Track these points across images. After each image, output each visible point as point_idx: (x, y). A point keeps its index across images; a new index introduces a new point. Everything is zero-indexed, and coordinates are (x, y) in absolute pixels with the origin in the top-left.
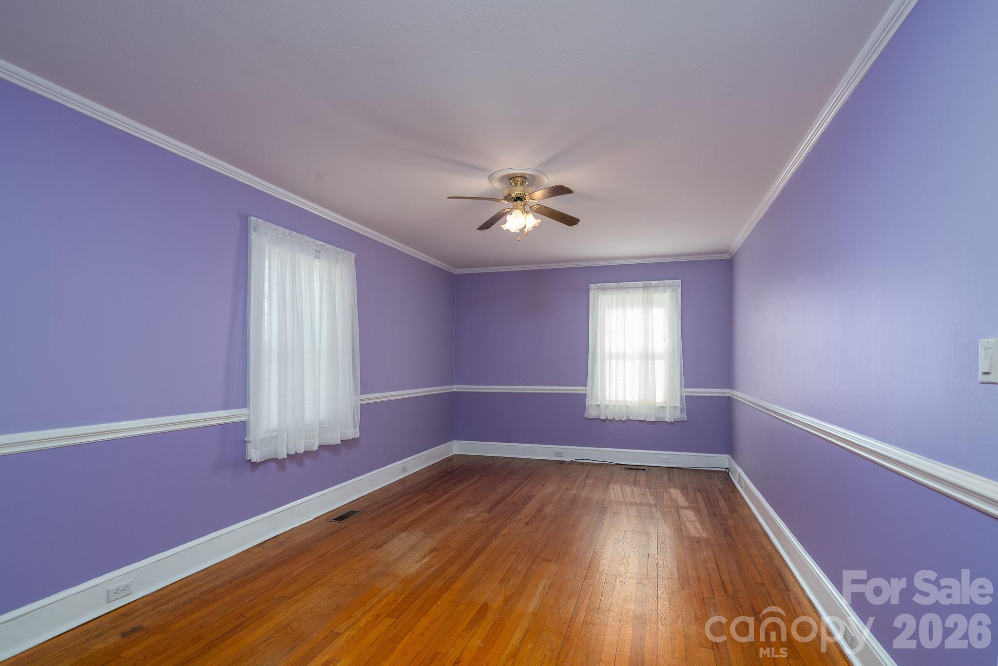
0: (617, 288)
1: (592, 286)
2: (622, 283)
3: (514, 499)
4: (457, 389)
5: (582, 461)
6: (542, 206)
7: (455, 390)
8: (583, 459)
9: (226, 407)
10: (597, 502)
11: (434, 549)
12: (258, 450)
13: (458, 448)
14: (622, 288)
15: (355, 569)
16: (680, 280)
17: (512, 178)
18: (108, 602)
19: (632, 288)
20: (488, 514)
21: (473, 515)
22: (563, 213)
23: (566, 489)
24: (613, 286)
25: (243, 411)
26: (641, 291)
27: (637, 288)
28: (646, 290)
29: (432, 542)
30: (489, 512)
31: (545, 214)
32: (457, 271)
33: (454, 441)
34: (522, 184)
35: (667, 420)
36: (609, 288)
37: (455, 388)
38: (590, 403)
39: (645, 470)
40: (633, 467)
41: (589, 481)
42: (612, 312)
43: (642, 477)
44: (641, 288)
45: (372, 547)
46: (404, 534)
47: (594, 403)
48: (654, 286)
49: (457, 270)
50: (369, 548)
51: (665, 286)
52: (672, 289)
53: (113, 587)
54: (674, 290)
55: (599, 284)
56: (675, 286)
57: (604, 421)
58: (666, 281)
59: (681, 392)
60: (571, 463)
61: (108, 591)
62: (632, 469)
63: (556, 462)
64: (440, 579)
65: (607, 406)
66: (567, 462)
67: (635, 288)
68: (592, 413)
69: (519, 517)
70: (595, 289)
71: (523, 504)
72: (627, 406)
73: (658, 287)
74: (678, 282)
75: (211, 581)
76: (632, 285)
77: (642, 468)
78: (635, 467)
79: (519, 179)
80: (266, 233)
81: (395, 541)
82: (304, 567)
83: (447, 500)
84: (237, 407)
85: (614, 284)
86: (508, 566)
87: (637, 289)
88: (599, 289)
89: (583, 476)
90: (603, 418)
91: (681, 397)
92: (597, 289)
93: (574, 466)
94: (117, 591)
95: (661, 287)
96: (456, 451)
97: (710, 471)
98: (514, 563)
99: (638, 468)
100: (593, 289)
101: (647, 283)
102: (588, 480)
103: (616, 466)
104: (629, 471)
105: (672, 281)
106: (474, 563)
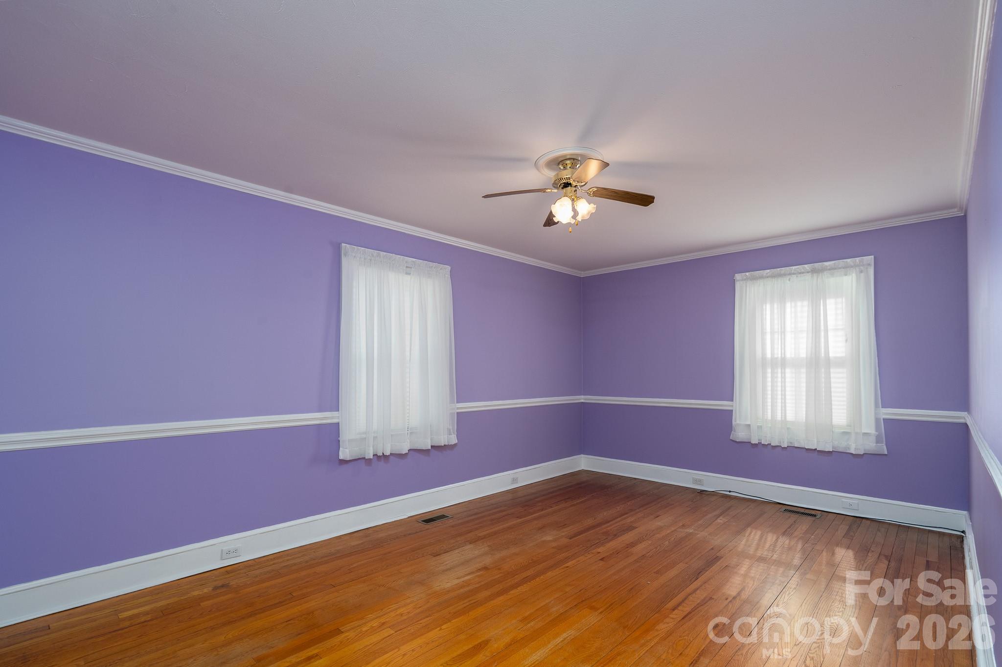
0: (773, 276)
1: (738, 276)
2: (778, 269)
3: (609, 528)
4: (585, 399)
5: (728, 493)
6: (600, 188)
7: (582, 401)
8: (730, 492)
9: (320, 410)
10: (712, 549)
11: (485, 568)
12: (346, 448)
13: (584, 463)
14: (780, 275)
15: (401, 573)
16: (873, 257)
17: (559, 162)
18: (222, 559)
19: (794, 274)
20: (568, 539)
21: (551, 539)
22: (630, 192)
23: (683, 525)
24: (767, 274)
25: (335, 414)
26: (808, 276)
27: (803, 273)
28: (815, 275)
29: (488, 560)
30: (570, 539)
31: (608, 197)
32: (583, 274)
33: (582, 455)
34: (573, 167)
35: (853, 451)
36: (762, 277)
37: (582, 399)
38: (738, 422)
39: (815, 516)
40: (798, 510)
41: (720, 521)
42: (766, 307)
43: (805, 524)
44: (808, 272)
45: (431, 555)
46: (471, 546)
47: (743, 423)
48: (828, 268)
49: (583, 272)
50: (429, 555)
51: (846, 267)
52: (858, 270)
53: (225, 548)
54: (861, 272)
55: (747, 274)
56: (863, 265)
57: (756, 445)
58: (849, 260)
59: (876, 414)
60: (713, 494)
61: (222, 550)
62: (798, 512)
63: (694, 491)
64: (465, 601)
65: (760, 427)
66: (707, 493)
67: (800, 273)
68: (740, 434)
69: (599, 550)
70: (742, 280)
71: (615, 535)
72: (788, 429)
73: (835, 269)
74: (870, 259)
75: (296, 558)
76: (795, 270)
77: (813, 512)
78: (802, 511)
79: (568, 162)
80: (355, 257)
81: (457, 551)
82: (365, 561)
83: (535, 519)
84: (331, 410)
85: (768, 271)
86: (542, 604)
87: (802, 275)
88: (747, 279)
89: (717, 512)
90: (754, 441)
91: (877, 420)
92: (745, 280)
93: (713, 499)
94: (229, 552)
95: (840, 268)
96: (583, 467)
97: (930, 531)
98: (552, 602)
99: (807, 511)
100: (739, 280)
101: (817, 265)
102: (721, 518)
103: (773, 505)
104: (789, 514)
105: (857, 259)
106: (512, 592)
